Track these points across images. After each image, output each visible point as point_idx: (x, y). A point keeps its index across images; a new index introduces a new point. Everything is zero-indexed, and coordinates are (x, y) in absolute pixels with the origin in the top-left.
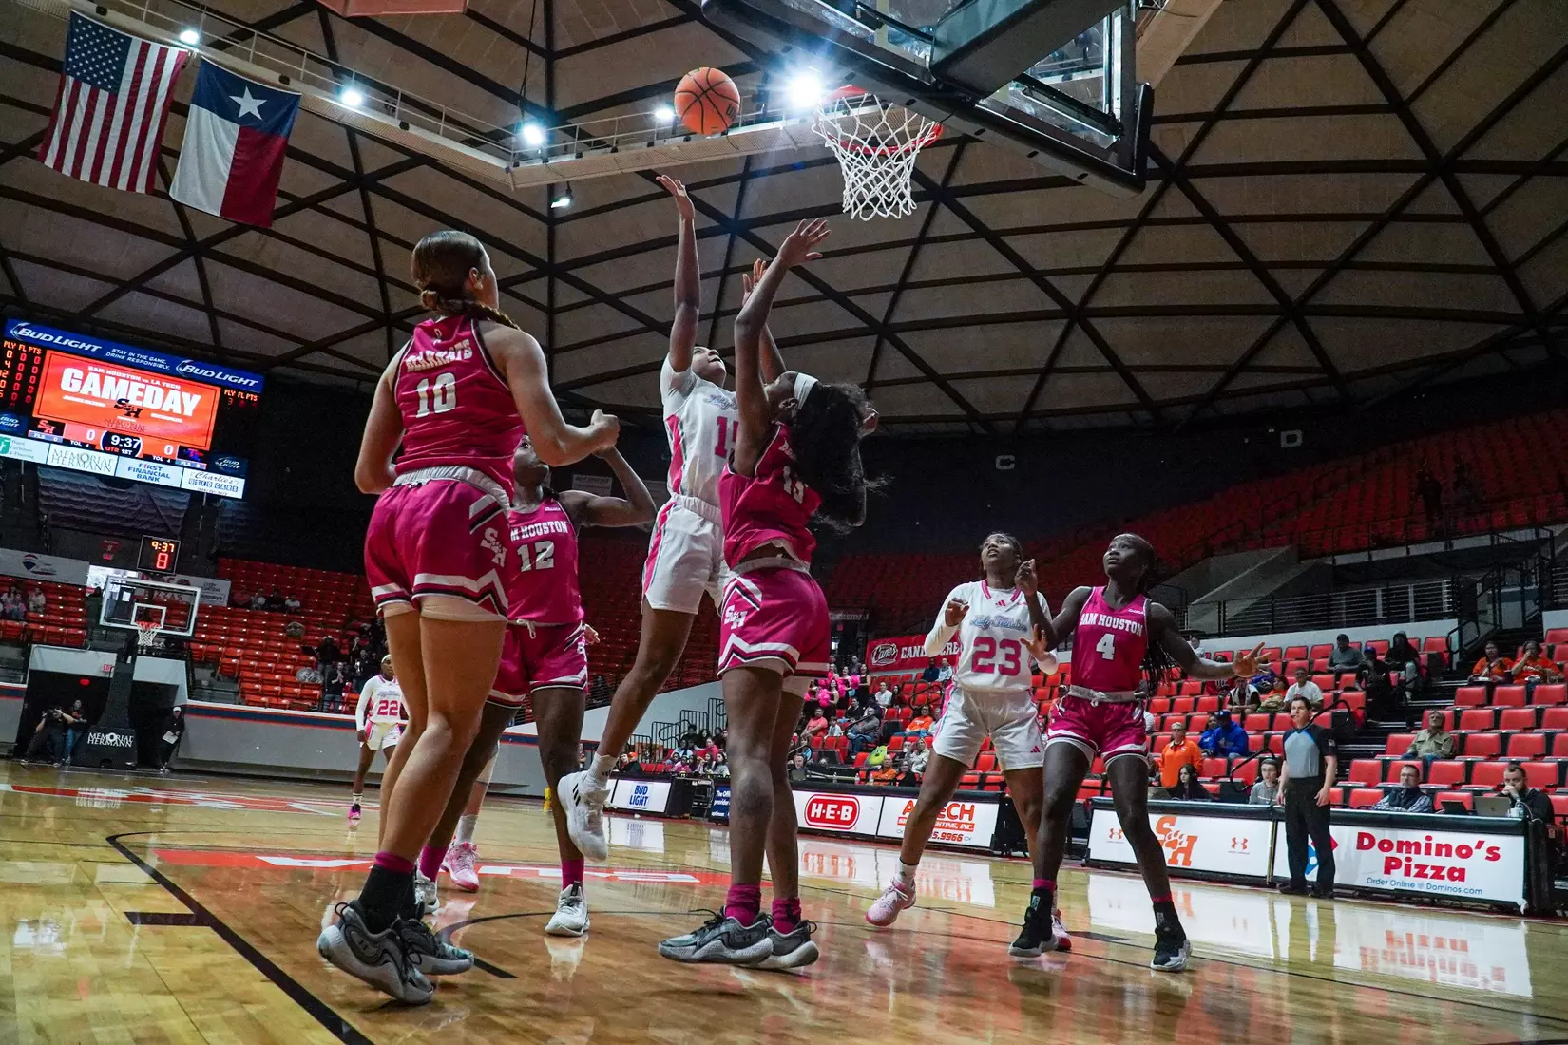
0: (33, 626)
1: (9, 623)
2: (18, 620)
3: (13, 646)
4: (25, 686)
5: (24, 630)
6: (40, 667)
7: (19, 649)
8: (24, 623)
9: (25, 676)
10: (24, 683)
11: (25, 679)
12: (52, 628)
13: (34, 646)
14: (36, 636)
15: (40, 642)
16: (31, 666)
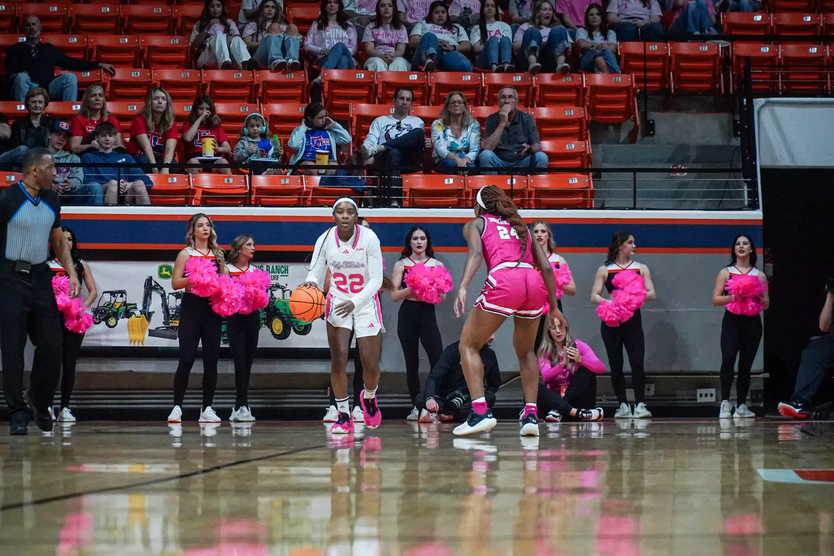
0: (743, 49)
1: (685, 48)
2: (704, 39)
3: (707, 109)
4: (757, 215)
5: (725, 61)
6: (784, 161)
7: (725, 117)
8: (722, 44)
9: (752, 185)
10: (753, 206)
11: (753, 194)
12: (792, 50)
13: (759, 102)
14: (758, 75)
15: (770, 92)
16: (763, 160)
